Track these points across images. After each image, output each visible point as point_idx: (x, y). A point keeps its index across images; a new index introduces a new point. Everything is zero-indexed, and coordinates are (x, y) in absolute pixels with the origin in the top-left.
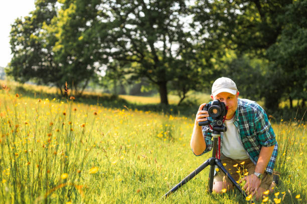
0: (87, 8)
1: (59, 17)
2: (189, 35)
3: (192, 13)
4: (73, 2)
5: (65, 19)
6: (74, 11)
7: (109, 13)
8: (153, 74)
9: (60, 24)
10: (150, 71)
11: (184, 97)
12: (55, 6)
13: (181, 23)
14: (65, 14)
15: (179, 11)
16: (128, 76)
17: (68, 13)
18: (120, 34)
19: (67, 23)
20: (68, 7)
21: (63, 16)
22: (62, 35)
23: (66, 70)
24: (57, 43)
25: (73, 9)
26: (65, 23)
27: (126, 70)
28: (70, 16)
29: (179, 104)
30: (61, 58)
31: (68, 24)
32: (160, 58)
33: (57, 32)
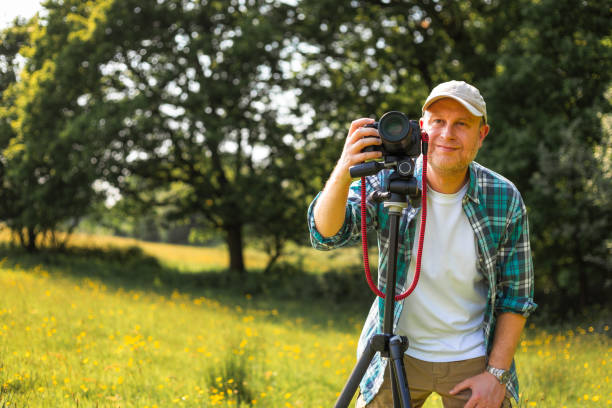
0: (81, 70)
1: (20, 85)
2: (289, 129)
3: (297, 86)
4: (50, 58)
5: (33, 92)
6: (51, 77)
7: (128, 82)
8: (214, 208)
9: (22, 101)
10: (209, 203)
11: (278, 255)
12: (15, 61)
13: (273, 106)
14: (33, 81)
15: (271, 82)
16: (161, 211)
17: (38, 79)
18: (148, 128)
19: (36, 99)
20: (39, 67)
21: (27, 85)
22: (24, 125)
23: (31, 197)
24: (13, 141)
25: (49, 70)
26: (31, 99)
27: (161, 196)
28: (42, 85)
29: (268, 271)
30: (21, 172)
31: (39, 101)
32: (230, 174)
33: (15, 117)
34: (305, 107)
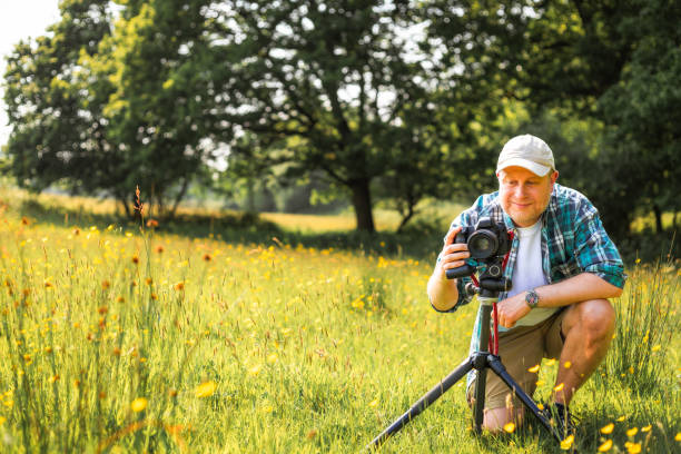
0: (180, 14)
1: (117, 36)
2: (418, 68)
3: (425, 17)
5: (131, 40)
6: (150, 22)
7: (232, 24)
8: (338, 161)
9: (120, 53)
10: (331, 156)
11: (411, 214)
12: (107, 11)
13: (397, 41)
14: (131, 29)
15: (394, 15)
16: (279, 170)
17: (136, 26)
18: (259, 71)
19: (135, 49)
20: (135, 13)
21: (125, 34)
22: (124, 78)
23: (136, 158)
24: (113, 97)
25: (147, 15)
26: (130, 50)
27: (274, 154)
28: (140, 33)
29: (400, 231)
30: (123, 132)
31: (138, 53)
32: (353, 124)
33: (112, 71)
34: (436, 42)
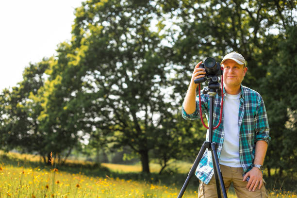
0: (72, 79)
1: (46, 87)
2: (169, 105)
3: (173, 85)
4: (59, 74)
5: (51, 90)
6: (60, 83)
7: (94, 84)
8: (135, 143)
9: (46, 94)
10: (133, 140)
11: (165, 166)
12: (42, 77)
13: (161, 94)
14: (52, 85)
15: (160, 83)
16: (110, 145)
17: (54, 84)
18: (104, 104)
19: (53, 93)
20: (54, 78)
21: (49, 87)
22: (47, 105)
23: (50, 138)
24: (42, 112)
25: (59, 80)
26: (51, 93)
27: (109, 138)
28: (55, 86)
29: (161, 173)
30: (45, 127)
31: (54, 95)
32: (142, 127)
33: (43, 102)
34: (177, 94)
